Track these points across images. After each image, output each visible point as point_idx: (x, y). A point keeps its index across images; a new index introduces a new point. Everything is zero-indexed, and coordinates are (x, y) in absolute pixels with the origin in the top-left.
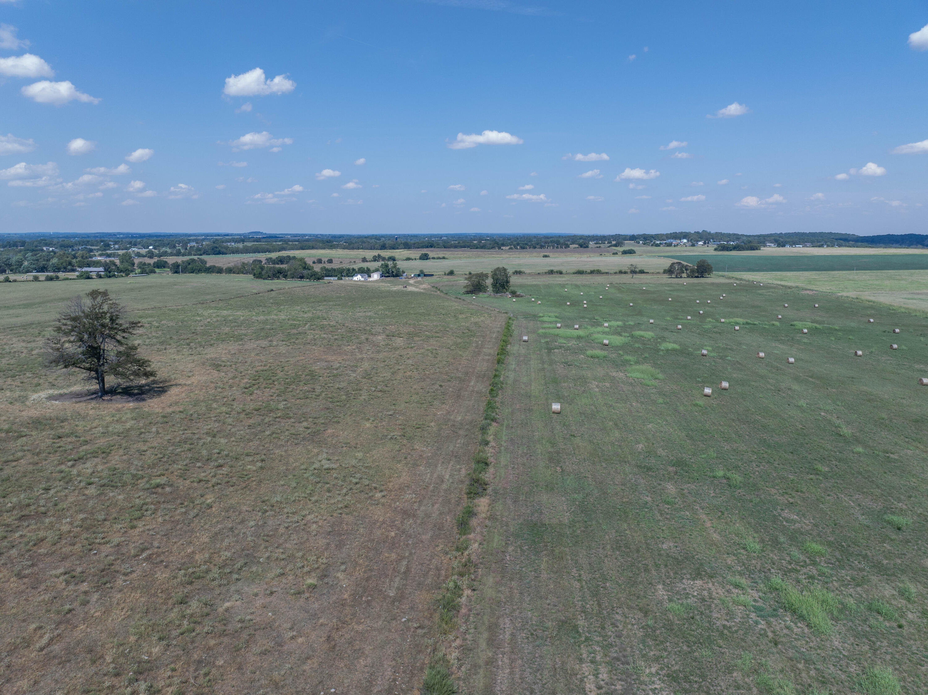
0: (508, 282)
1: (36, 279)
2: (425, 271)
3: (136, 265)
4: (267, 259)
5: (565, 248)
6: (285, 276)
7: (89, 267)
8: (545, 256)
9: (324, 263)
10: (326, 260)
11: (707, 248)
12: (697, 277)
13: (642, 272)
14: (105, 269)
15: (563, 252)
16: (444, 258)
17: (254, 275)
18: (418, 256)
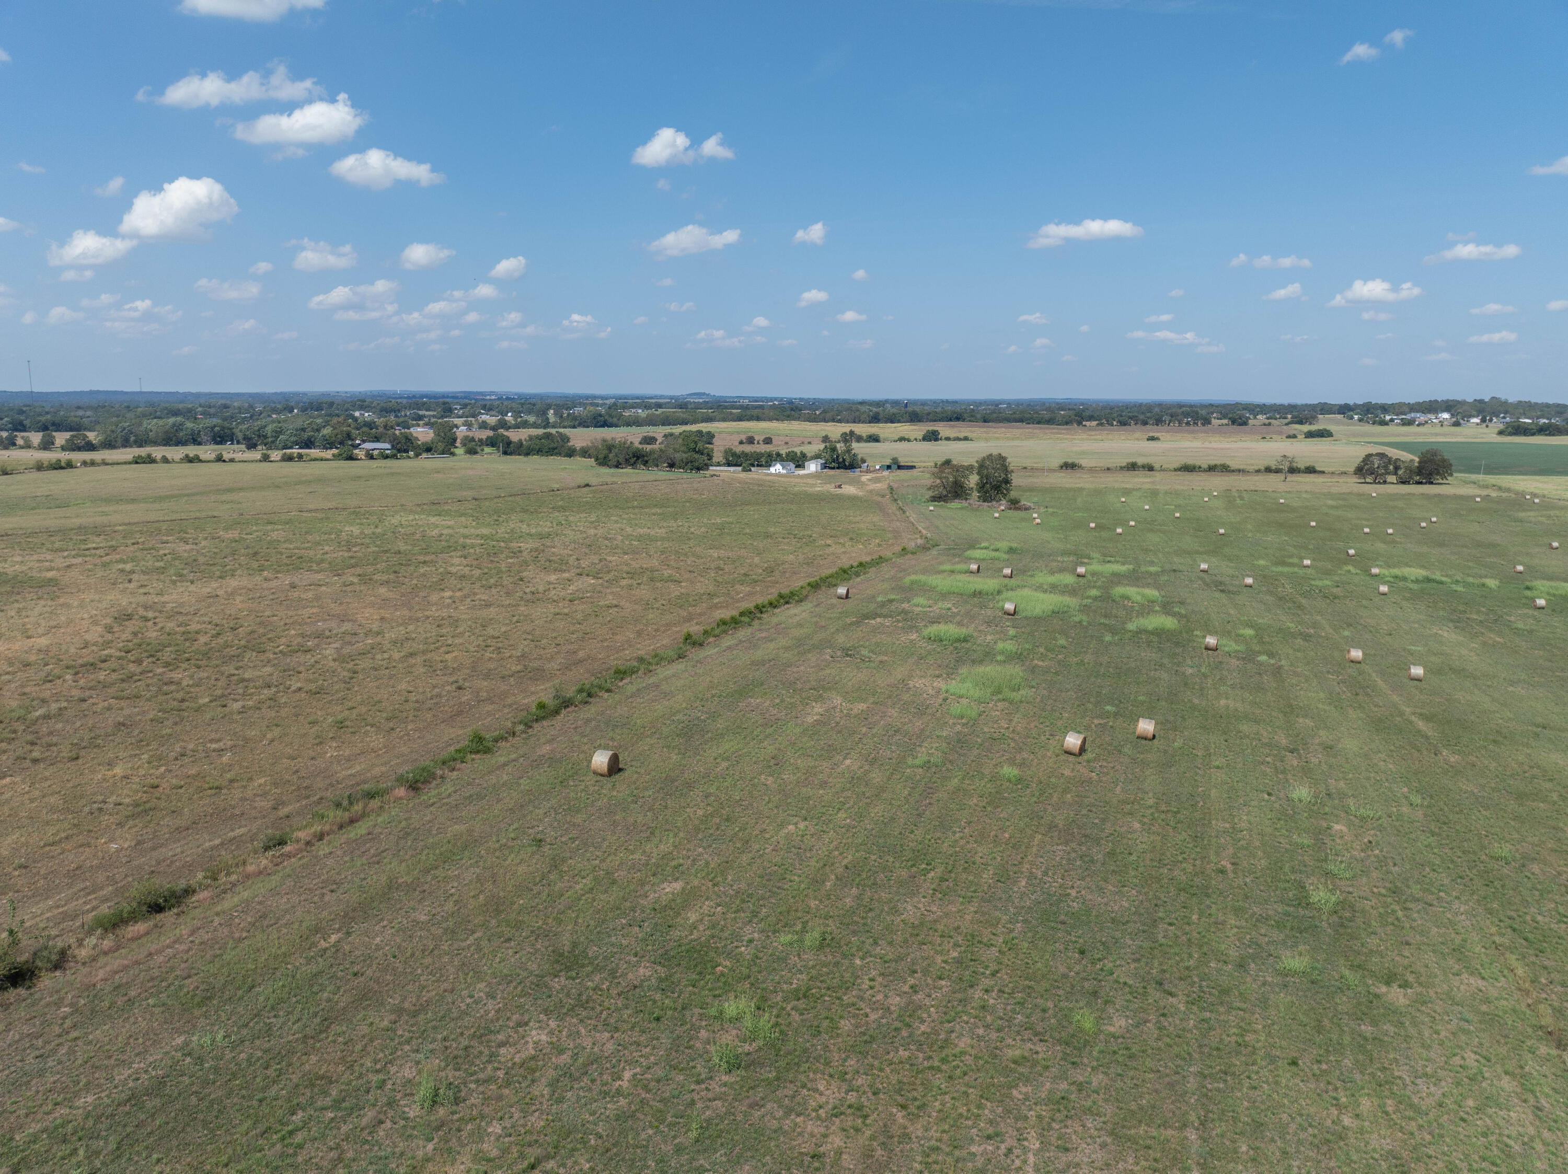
0: (1007, 481)
1: (266, 458)
2: (900, 459)
3: (458, 440)
4: (665, 436)
5: (1203, 425)
6: (645, 463)
7: (378, 441)
8: (1152, 439)
9: (758, 443)
10: (762, 438)
11: (1486, 430)
12: (1421, 483)
13: (1311, 470)
14: (393, 446)
15: (1193, 432)
16: (966, 439)
17: (597, 460)
18: (920, 435)
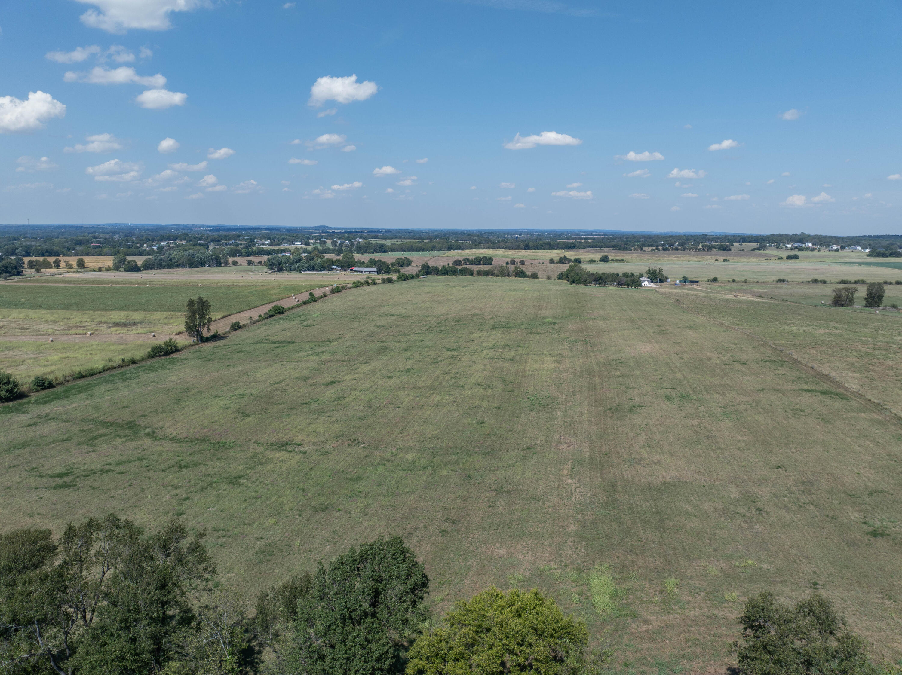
9: (517, 264)
10: (519, 260)
16: (622, 260)
